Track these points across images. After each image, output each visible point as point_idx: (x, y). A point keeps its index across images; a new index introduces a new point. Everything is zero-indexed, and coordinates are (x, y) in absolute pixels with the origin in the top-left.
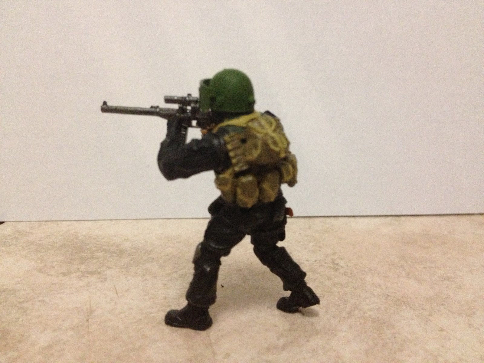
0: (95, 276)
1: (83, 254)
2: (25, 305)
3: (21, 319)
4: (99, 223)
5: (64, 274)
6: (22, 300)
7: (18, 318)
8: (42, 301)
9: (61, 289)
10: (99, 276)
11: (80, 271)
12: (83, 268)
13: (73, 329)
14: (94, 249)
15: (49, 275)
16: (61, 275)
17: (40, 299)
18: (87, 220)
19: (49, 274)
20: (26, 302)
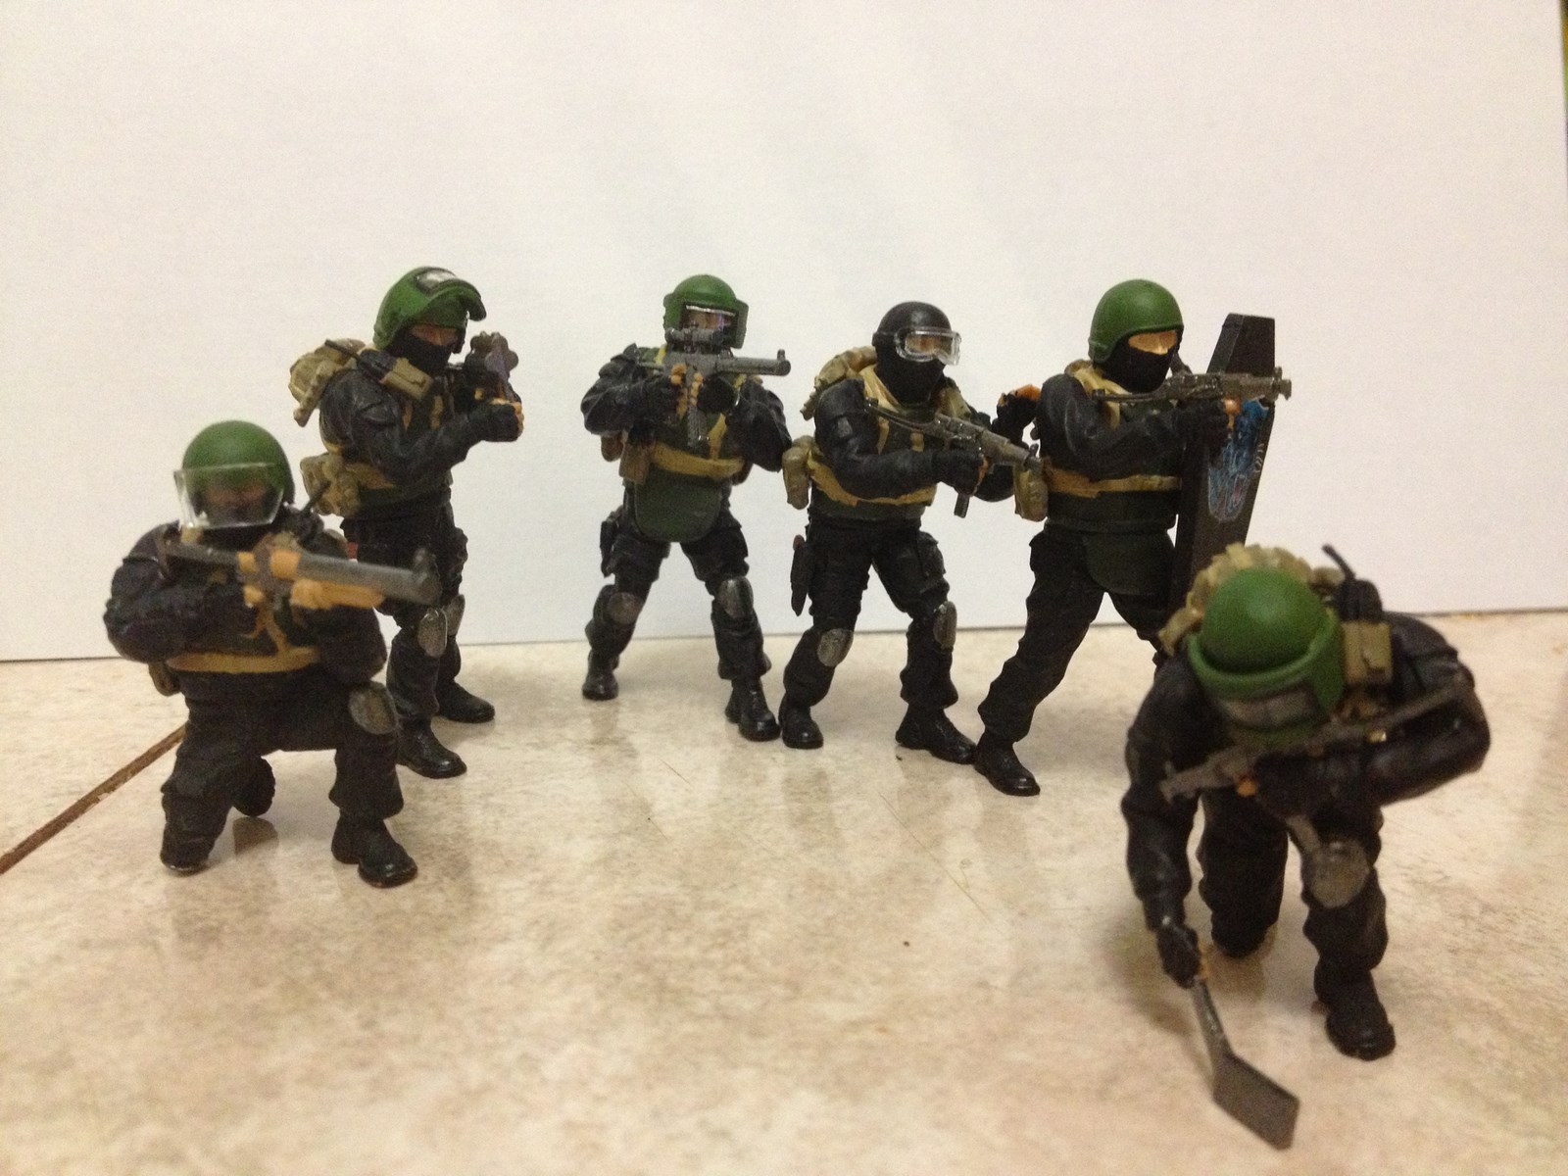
0: (607, 746)
1: (550, 709)
2: (493, 800)
3: (503, 824)
4: (539, 647)
5: (537, 747)
6: (479, 793)
7: (496, 822)
8: (526, 793)
9: (551, 772)
10: (617, 747)
11: (570, 740)
12: (569, 733)
13: (629, 834)
14: (567, 698)
15: (503, 749)
16: (529, 748)
17: (518, 789)
18: (507, 644)
19: (502, 746)
20: (492, 795)
